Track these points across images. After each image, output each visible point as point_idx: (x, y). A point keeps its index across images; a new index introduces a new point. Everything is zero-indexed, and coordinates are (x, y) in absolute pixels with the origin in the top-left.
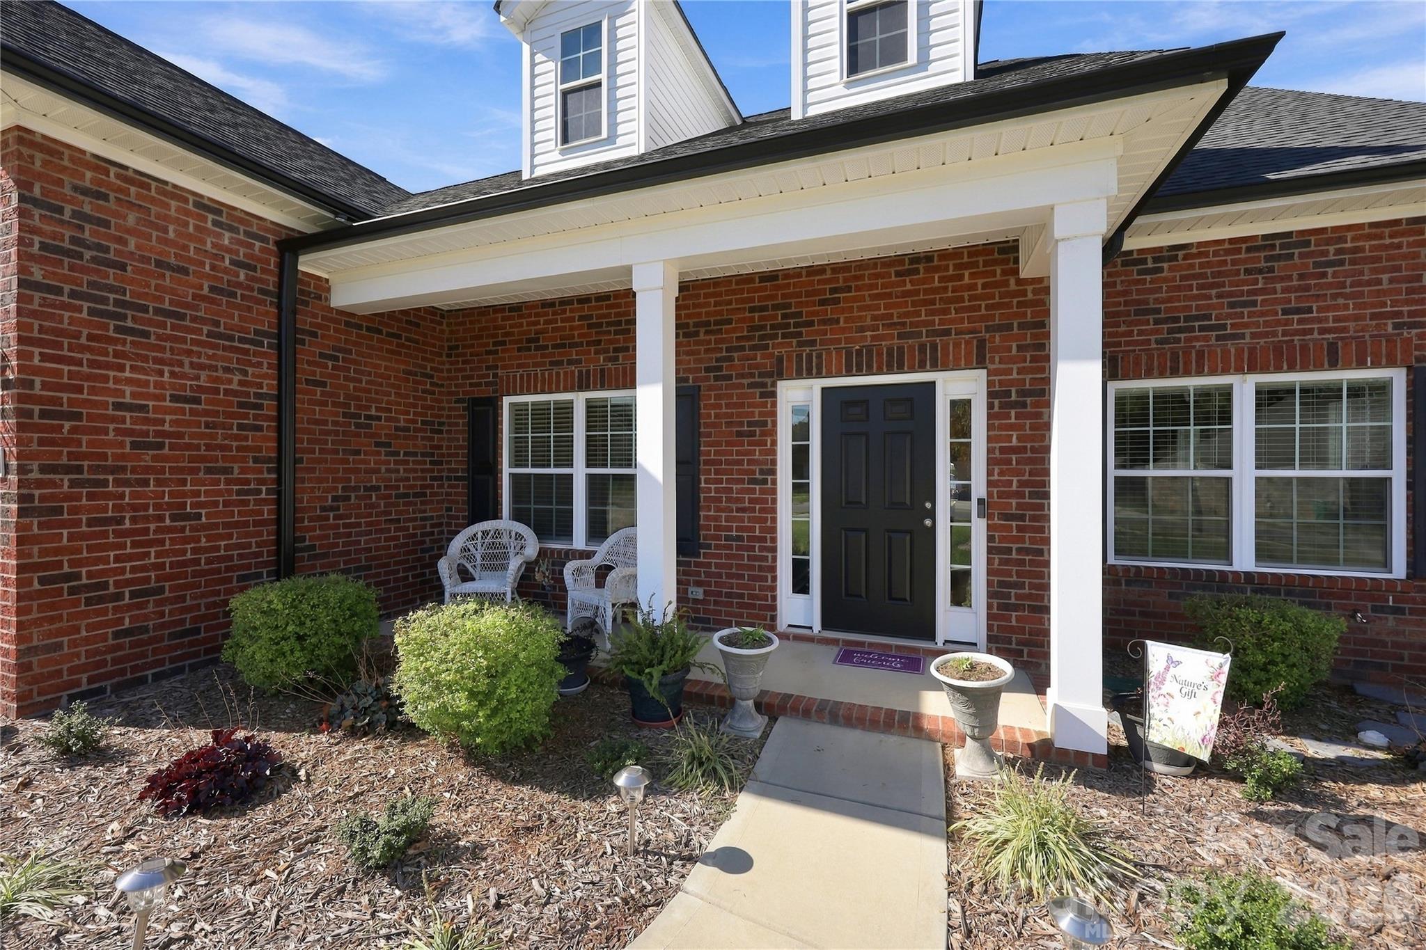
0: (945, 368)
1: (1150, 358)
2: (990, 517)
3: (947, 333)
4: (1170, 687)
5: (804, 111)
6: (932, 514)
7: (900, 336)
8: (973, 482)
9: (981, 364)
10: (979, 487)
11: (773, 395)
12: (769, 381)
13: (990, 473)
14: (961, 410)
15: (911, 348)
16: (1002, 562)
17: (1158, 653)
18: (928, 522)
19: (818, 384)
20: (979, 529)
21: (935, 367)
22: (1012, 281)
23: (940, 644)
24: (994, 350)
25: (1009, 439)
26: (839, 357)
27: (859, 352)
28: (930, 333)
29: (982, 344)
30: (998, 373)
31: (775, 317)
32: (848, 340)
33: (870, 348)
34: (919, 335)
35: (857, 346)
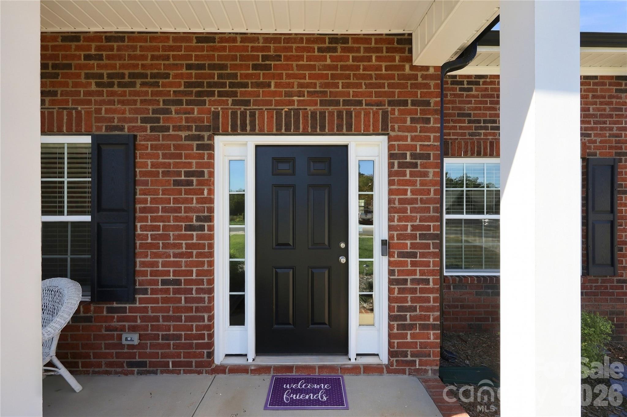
0: (358, 133)
1: (466, 144)
2: (391, 255)
3: (360, 103)
6: (345, 252)
7: (322, 103)
8: (376, 227)
9: (384, 131)
10: (381, 231)
11: (211, 148)
12: (206, 134)
13: (391, 220)
15: (331, 114)
16: (399, 291)
18: (343, 260)
19: (251, 141)
20: (381, 264)
21: (350, 132)
22: (407, 67)
23: (353, 360)
24: (394, 120)
25: (405, 192)
26: (270, 118)
27: (288, 114)
28: (346, 103)
29: (385, 114)
30: (397, 138)
31: (212, 76)
32: (278, 103)
33: (297, 111)
34: (337, 103)
35: (286, 109)
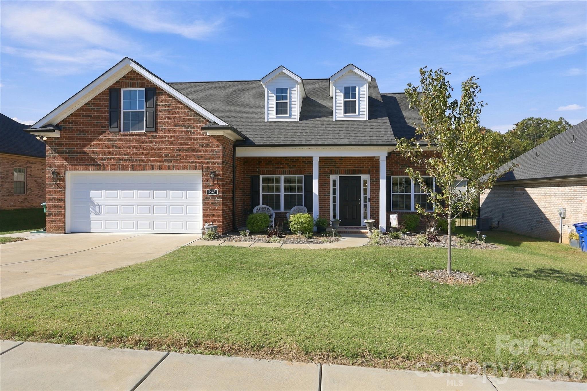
0: (363, 174)
1: (398, 172)
2: (371, 202)
3: (363, 167)
4: (393, 220)
5: (336, 119)
6: (360, 201)
7: (355, 167)
8: (368, 195)
9: (369, 173)
10: (369, 196)
11: (330, 177)
12: (329, 175)
13: (371, 194)
14: (365, 182)
15: (357, 170)
16: (372, 210)
17: (391, 216)
18: (360, 203)
19: (338, 176)
20: (369, 204)
21: (361, 174)
22: (374, 159)
23: (362, 226)
24: (371, 171)
25: (374, 187)
26: (343, 171)
27: (347, 170)
28: (360, 167)
29: (369, 170)
30: (372, 175)
31: (330, 162)
32: (345, 168)
33: (349, 170)
34: (358, 167)
35: (347, 169)
